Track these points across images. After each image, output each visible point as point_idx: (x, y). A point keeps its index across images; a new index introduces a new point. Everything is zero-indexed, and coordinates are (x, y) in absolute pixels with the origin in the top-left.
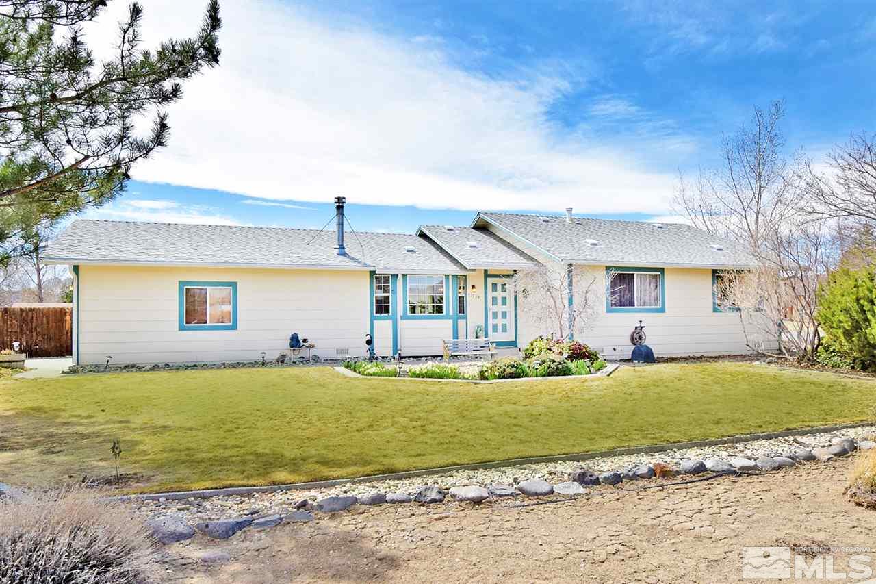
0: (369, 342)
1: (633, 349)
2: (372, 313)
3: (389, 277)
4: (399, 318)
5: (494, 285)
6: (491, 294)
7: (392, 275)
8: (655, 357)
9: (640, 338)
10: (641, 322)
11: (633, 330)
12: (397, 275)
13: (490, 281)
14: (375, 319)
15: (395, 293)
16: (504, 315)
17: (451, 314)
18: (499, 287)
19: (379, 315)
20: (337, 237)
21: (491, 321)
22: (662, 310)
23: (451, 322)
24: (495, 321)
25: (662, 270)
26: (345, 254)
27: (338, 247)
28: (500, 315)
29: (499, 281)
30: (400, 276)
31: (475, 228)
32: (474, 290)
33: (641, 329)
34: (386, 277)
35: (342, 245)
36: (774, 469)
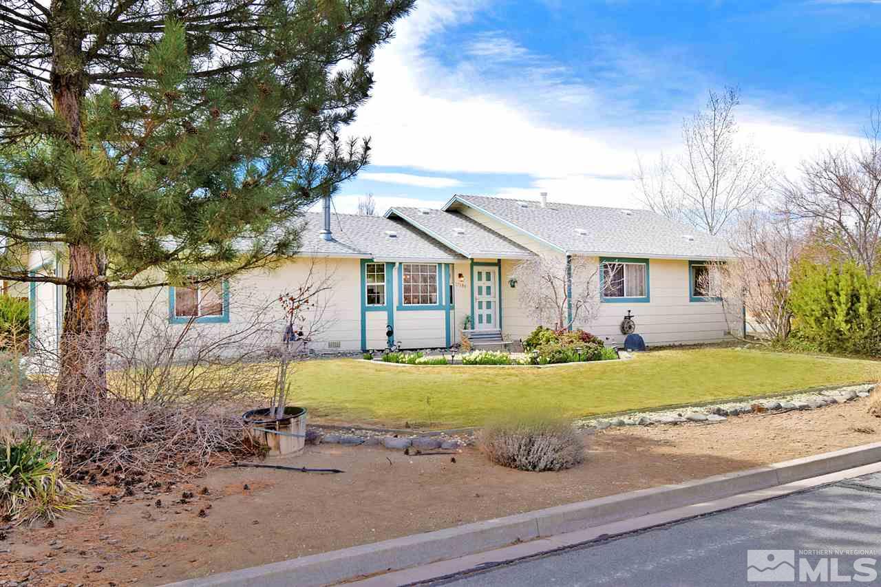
0: (390, 334)
1: (625, 339)
2: (363, 303)
3: (383, 265)
4: (395, 309)
5: (480, 273)
6: (477, 283)
7: (387, 263)
8: (646, 345)
9: (630, 327)
10: (629, 311)
11: (623, 319)
12: (394, 263)
13: (476, 269)
14: (368, 311)
15: (390, 282)
16: (489, 304)
17: (444, 304)
18: (484, 276)
19: (371, 305)
20: (323, 220)
21: (477, 312)
22: (647, 300)
23: (443, 312)
24: (481, 312)
25: (646, 261)
26: (332, 240)
27: (325, 232)
28: (484, 305)
29: (484, 269)
30: (397, 265)
31: (447, 211)
32: (462, 279)
33: (629, 319)
34: (379, 265)
35: (329, 230)
36: (818, 407)
